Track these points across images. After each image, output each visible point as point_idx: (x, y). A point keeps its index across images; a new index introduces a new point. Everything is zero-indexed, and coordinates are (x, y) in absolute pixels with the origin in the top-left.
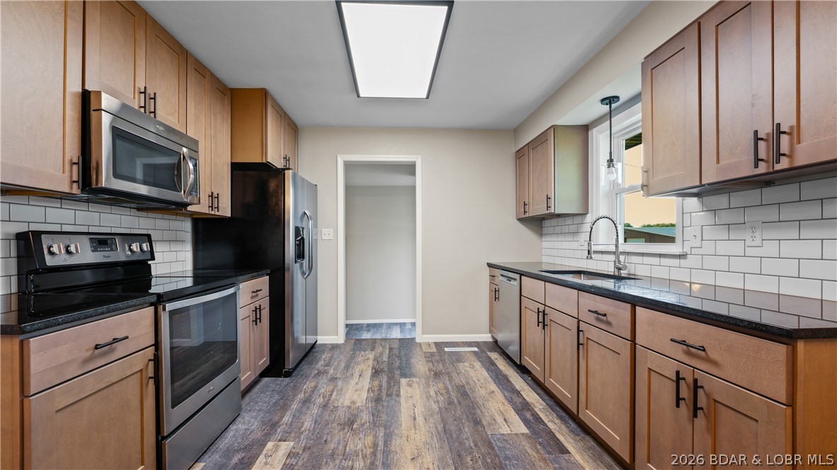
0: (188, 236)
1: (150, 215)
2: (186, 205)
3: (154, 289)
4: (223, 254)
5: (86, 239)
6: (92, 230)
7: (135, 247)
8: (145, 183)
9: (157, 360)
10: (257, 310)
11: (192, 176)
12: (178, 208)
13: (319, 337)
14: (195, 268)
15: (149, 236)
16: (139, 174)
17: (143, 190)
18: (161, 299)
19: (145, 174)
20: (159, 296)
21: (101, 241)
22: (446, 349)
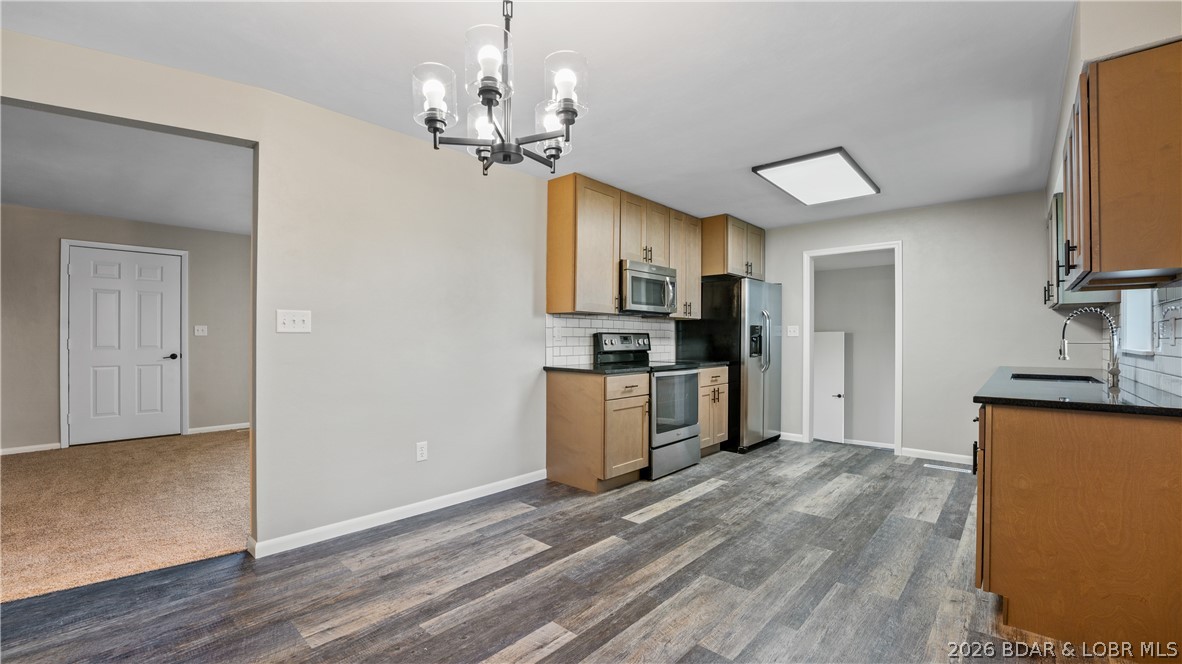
0: (673, 334)
1: (649, 320)
2: (668, 314)
3: (651, 364)
4: (698, 348)
5: (618, 336)
6: (621, 331)
7: (641, 341)
8: (647, 304)
9: (650, 402)
10: (716, 392)
11: (671, 294)
12: (665, 315)
13: (782, 433)
14: (677, 358)
15: (648, 335)
16: (644, 300)
17: (644, 308)
18: (652, 371)
19: (647, 298)
20: (651, 368)
21: (625, 338)
22: (925, 465)
